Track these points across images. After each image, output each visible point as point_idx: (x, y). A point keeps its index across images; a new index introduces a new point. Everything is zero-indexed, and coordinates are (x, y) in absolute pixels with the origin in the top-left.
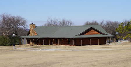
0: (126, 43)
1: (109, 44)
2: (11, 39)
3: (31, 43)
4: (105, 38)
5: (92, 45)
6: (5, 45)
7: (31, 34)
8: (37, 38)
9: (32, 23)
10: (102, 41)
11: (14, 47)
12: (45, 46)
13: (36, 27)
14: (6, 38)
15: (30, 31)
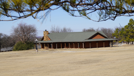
0: (126, 45)
1: (112, 46)
2: (27, 44)
3: (45, 47)
4: (109, 42)
5: (98, 47)
6: (23, 50)
7: (45, 39)
8: (51, 43)
9: (46, 30)
10: (107, 44)
11: (37, 50)
12: (58, 49)
13: (49, 33)
14: (23, 43)
15: (44, 37)
